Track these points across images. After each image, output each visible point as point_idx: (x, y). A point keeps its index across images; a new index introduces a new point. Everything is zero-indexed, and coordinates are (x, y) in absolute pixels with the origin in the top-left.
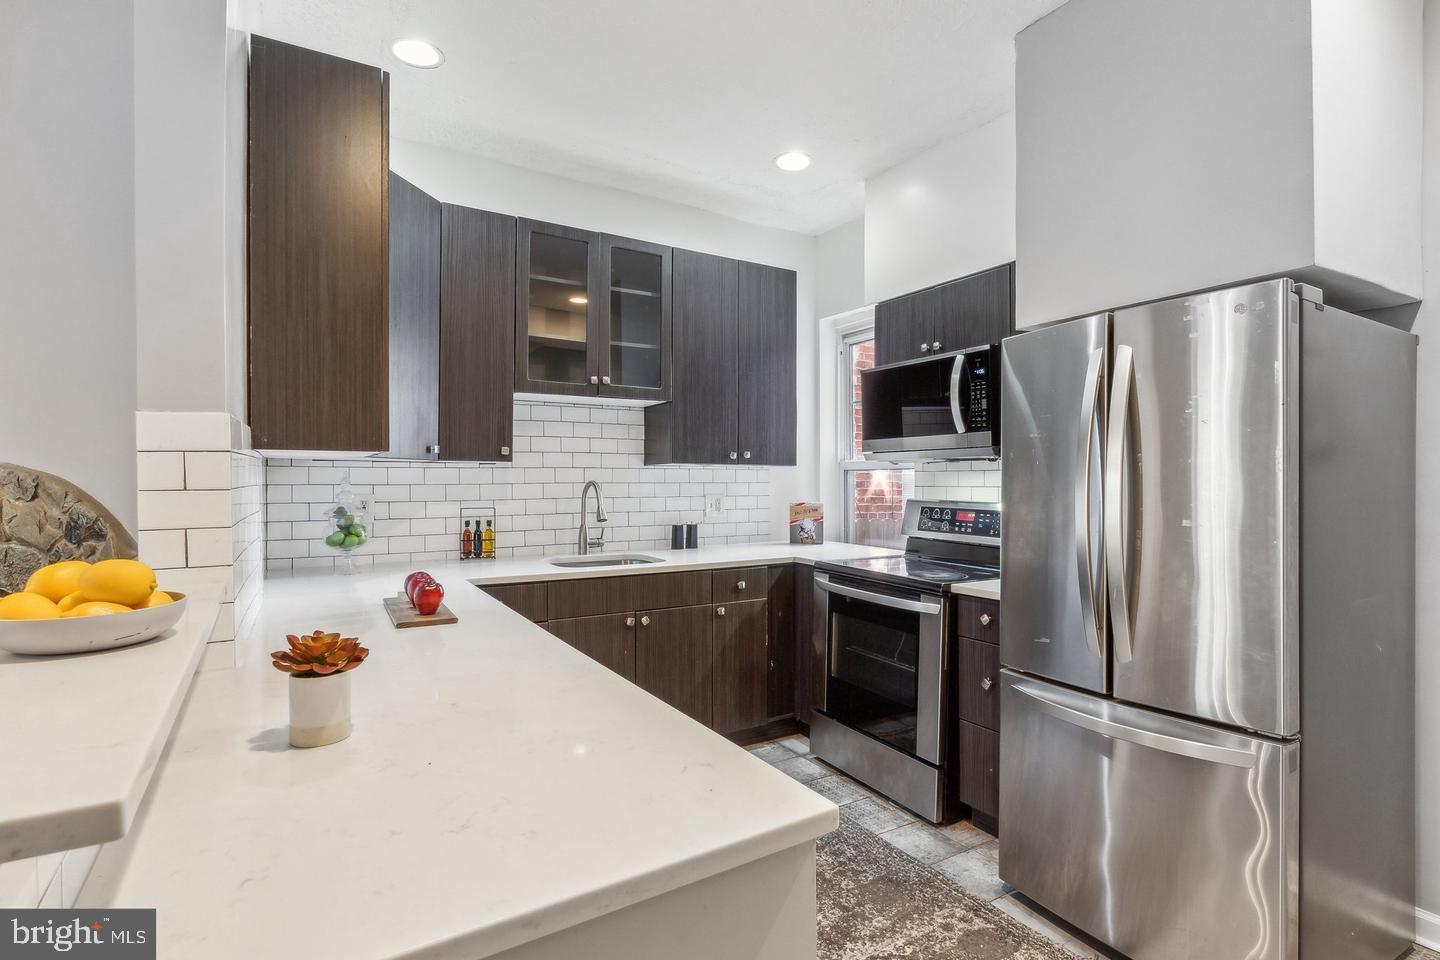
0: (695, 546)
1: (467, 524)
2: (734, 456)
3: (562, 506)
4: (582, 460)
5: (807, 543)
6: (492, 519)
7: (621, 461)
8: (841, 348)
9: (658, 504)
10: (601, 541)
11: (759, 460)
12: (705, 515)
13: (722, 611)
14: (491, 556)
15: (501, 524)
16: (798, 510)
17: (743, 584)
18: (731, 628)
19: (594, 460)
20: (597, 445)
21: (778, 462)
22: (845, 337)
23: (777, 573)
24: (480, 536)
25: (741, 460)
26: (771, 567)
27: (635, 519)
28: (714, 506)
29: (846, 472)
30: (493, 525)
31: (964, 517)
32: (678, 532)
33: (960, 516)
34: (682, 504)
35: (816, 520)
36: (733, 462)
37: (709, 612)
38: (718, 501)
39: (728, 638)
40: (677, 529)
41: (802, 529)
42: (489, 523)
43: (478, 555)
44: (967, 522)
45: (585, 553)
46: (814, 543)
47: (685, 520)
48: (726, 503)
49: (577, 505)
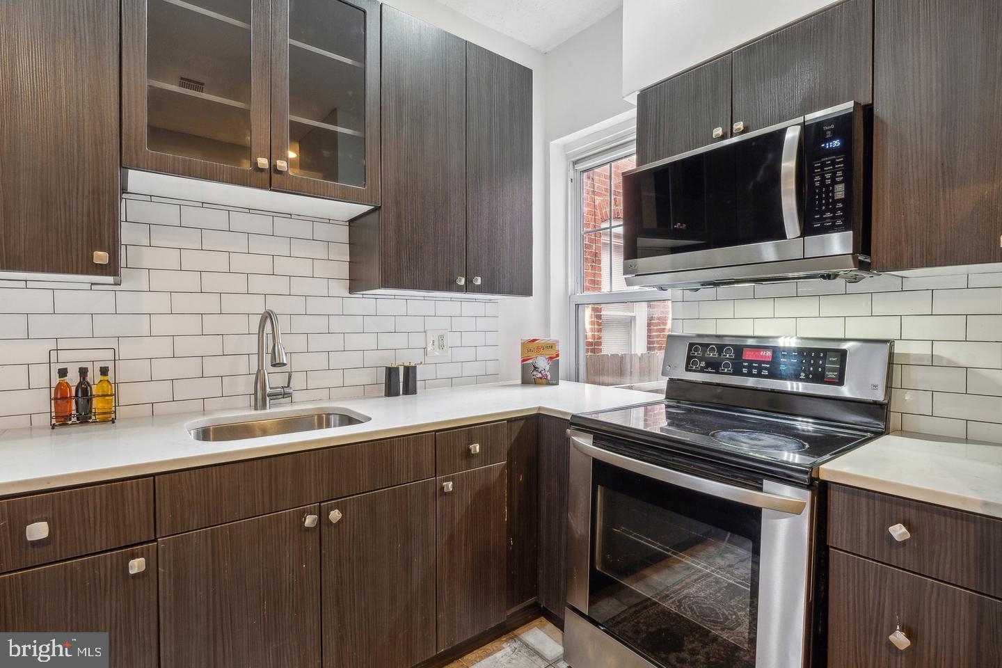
0: (414, 392)
1: (63, 373)
2: (462, 281)
3: (232, 345)
4: (259, 284)
5: (541, 384)
6: (110, 365)
7: (319, 287)
8: (571, 174)
9: (367, 341)
10: (287, 390)
11: (491, 287)
12: (426, 354)
13: (449, 486)
14: (109, 419)
15: (124, 372)
16: (531, 347)
17: (476, 448)
18: (460, 509)
19: (280, 285)
20: (283, 265)
21: (512, 291)
22: (575, 163)
23: (517, 427)
24: (85, 392)
25: (469, 288)
26: (510, 420)
27: (338, 360)
28: (436, 343)
29: (577, 305)
30: (111, 373)
31: (757, 356)
32: (393, 376)
33: (748, 355)
34: (398, 341)
35: (551, 358)
36: (459, 289)
37: (431, 489)
38: (442, 337)
39: (456, 521)
40: (391, 372)
41: (536, 368)
42: (104, 371)
43: (84, 419)
44: (760, 362)
45: (264, 407)
46: (548, 384)
47: (402, 360)
48: (452, 339)
49: (252, 344)
